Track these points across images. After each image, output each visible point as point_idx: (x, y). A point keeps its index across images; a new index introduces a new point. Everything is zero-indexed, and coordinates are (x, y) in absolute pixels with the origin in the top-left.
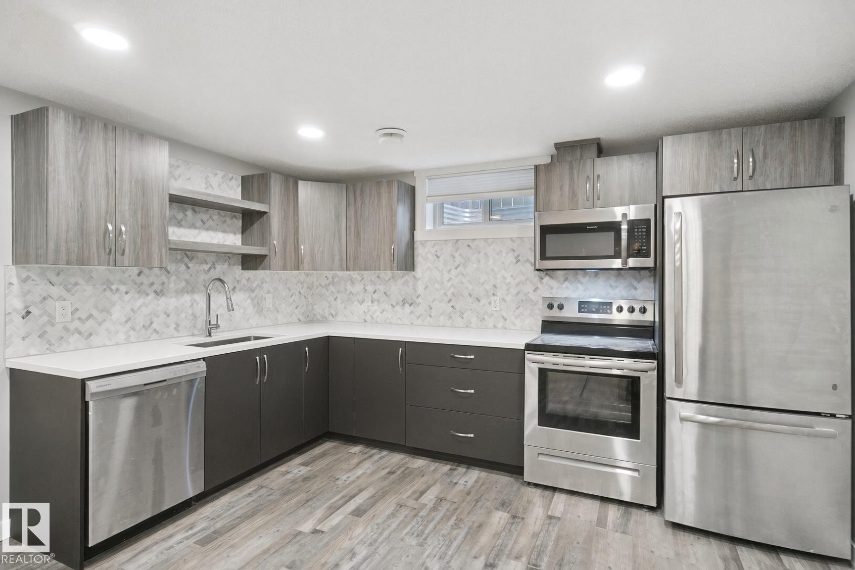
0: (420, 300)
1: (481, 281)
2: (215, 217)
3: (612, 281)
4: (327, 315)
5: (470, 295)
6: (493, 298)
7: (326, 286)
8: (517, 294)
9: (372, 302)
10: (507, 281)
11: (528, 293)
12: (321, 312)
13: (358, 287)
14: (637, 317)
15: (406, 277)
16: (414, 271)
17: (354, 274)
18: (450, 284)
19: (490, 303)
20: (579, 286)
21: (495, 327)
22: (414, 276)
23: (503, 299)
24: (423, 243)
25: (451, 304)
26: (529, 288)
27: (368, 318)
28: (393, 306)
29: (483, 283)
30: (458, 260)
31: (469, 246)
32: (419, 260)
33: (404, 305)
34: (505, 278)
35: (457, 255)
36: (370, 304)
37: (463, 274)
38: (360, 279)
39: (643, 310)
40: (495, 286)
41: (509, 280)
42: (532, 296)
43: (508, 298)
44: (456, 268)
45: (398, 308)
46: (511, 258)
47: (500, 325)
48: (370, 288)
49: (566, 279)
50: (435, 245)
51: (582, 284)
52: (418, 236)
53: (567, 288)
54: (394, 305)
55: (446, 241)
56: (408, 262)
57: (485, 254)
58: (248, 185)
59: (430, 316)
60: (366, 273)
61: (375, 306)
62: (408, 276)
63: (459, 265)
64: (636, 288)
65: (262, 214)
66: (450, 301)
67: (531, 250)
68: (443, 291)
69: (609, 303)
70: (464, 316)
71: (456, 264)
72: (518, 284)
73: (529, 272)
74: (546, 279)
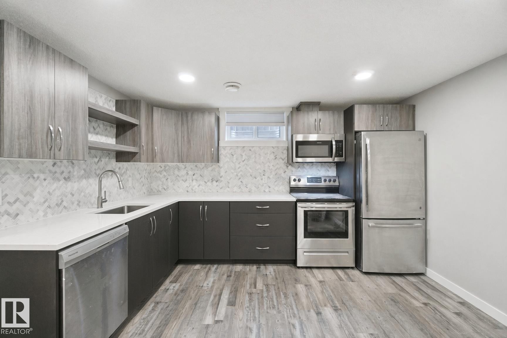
0: (222, 179)
1: (257, 168)
2: (101, 126)
3: (319, 168)
4: (160, 189)
5: (251, 176)
6: (263, 177)
7: (160, 172)
8: (276, 174)
9: (192, 181)
10: (270, 168)
11: (281, 174)
12: (156, 187)
13: (183, 172)
14: (332, 183)
15: (214, 166)
16: (219, 163)
17: (181, 165)
18: (239, 170)
19: (262, 179)
20: (305, 169)
21: (264, 191)
22: (219, 166)
23: (269, 177)
24: (224, 148)
25: (240, 180)
26: (282, 171)
27: (189, 189)
28: (206, 183)
29: (258, 169)
30: (244, 157)
31: (250, 150)
32: (222, 157)
33: (212, 181)
34: (269, 166)
35: (244, 154)
36: (191, 181)
37: (247, 165)
38: (183, 167)
39: (334, 181)
40: (264, 171)
41: (271, 167)
42: (283, 175)
43: (271, 177)
44: (243, 161)
45: (209, 184)
46: (272, 157)
47: (267, 191)
48: (191, 173)
49: (299, 167)
50: (231, 149)
51: (306, 169)
52: (221, 144)
53: (299, 171)
54: (206, 181)
55: (238, 147)
56: (216, 159)
57: (259, 154)
58: (120, 105)
59: (229, 187)
60: (188, 164)
61: (194, 183)
62: (215, 166)
63: (245, 160)
64: (328, 171)
65: (133, 125)
66: (240, 178)
67: (283, 153)
68: (235, 174)
69: (320, 178)
70: (248, 186)
71: (243, 159)
72: (276, 169)
73: (281, 163)
74: (290, 167)
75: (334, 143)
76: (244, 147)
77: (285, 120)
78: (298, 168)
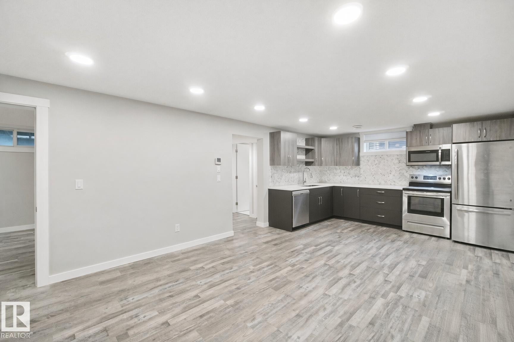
0: (361, 175)
2: (300, 152)
3: (437, 169)
4: (326, 180)
5: (381, 174)
6: (390, 175)
7: (326, 171)
8: (400, 173)
12: (324, 179)
13: (339, 171)
14: (446, 181)
15: (356, 168)
16: (359, 165)
17: (337, 167)
18: (373, 170)
19: (389, 176)
22: (360, 168)
23: (394, 175)
24: (363, 157)
25: (374, 177)
26: (404, 171)
28: (351, 178)
29: (386, 170)
30: (376, 162)
31: (380, 157)
32: (361, 162)
33: (355, 177)
34: (394, 168)
35: (376, 160)
36: (342, 176)
37: (378, 167)
38: (339, 168)
39: (449, 179)
40: (391, 171)
41: (396, 168)
42: (405, 174)
43: (396, 175)
44: (375, 165)
46: (397, 161)
47: (392, 184)
48: (343, 171)
49: (419, 168)
50: (367, 157)
51: (425, 169)
52: (361, 154)
53: (419, 171)
54: (352, 177)
55: (372, 155)
56: (358, 163)
57: (387, 160)
58: (307, 141)
59: (366, 181)
60: (341, 167)
61: (345, 177)
62: (358, 167)
63: (376, 164)
65: (312, 150)
66: (373, 175)
67: (405, 158)
68: (370, 173)
69: (435, 176)
70: (379, 181)
74: (411, 168)
75: (440, 151)
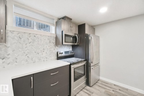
1: (39, 48)
5: (35, 52)
6: (43, 52)
8: (50, 51)
14: (71, 54)
16: (5, 43)
18: (26, 49)
19: (42, 54)
21: (44, 61)
22: (6, 46)
23: (46, 53)
25: (27, 56)
26: (53, 49)
29: (40, 48)
30: (30, 40)
31: (35, 36)
34: (47, 47)
35: (30, 38)
37: (32, 45)
40: (44, 49)
41: (48, 47)
42: (53, 51)
44: (29, 43)
46: (48, 41)
50: (18, 33)
51: (63, 48)
52: (8, 28)
53: (60, 49)
55: (25, 33)
57: (41, 39)
59: (16, 62)
62: (1, 45)
63: (31, 42)
64: (70, 49)
66: (27, 55)
67: (53, 40)
68: (23, 52)
69: (69, 52)
70: (33, 59)
71: (29, 42)
72: (50, 48)
73: (53, 45)
74: (56, 47)
75: (77, 37)
76: (30, 34)
77: (55, 23)
78: (60, 47)
